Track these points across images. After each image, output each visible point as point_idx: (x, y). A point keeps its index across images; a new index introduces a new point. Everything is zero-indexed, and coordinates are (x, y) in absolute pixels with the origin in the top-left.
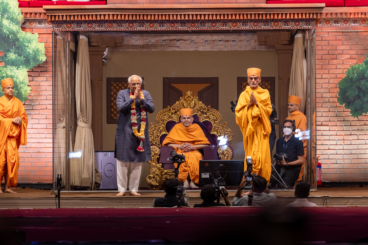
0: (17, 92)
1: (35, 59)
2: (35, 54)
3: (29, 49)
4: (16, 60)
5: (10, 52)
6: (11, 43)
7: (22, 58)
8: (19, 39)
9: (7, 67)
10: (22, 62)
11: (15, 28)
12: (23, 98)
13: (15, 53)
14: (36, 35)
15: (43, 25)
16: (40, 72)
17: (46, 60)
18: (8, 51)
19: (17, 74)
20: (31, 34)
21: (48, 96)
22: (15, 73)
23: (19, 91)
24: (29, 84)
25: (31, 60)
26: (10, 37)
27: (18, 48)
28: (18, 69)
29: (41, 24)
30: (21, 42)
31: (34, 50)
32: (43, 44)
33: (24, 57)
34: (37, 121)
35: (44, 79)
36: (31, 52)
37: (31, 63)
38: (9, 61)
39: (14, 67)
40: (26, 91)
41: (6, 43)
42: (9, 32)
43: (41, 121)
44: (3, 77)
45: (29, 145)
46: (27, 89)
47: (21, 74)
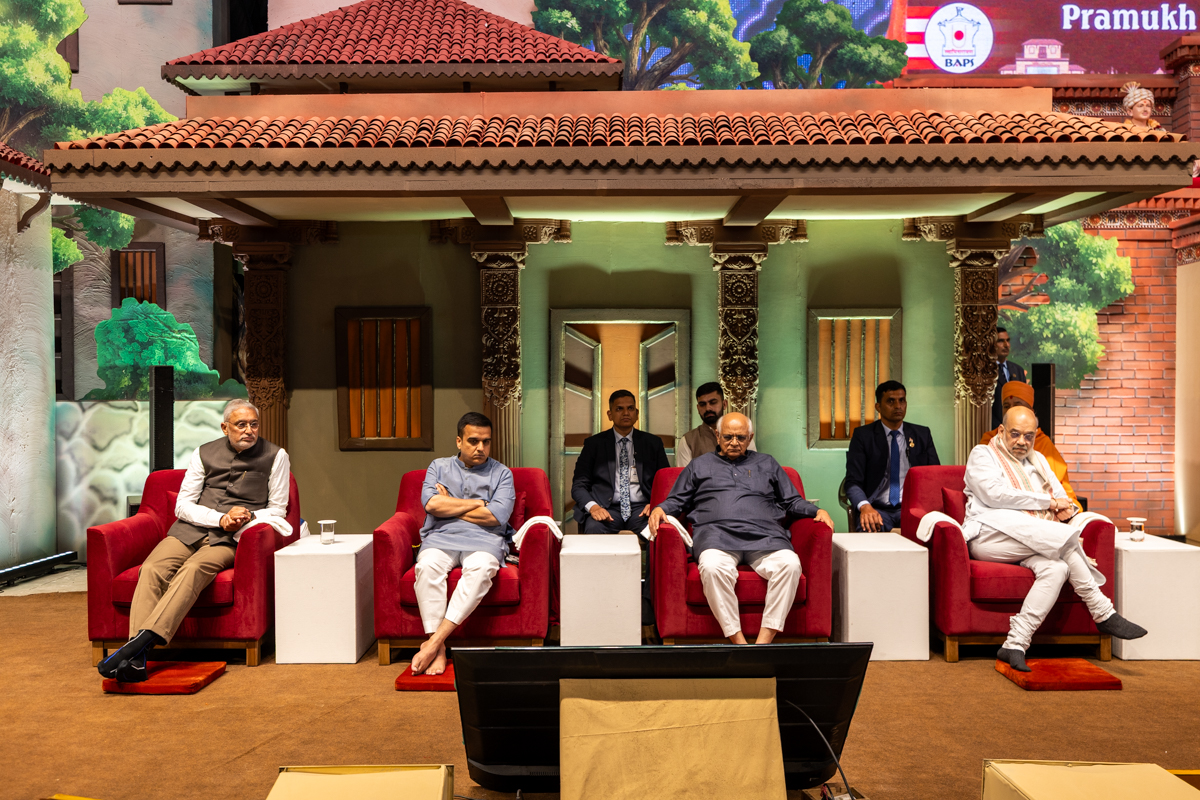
0: (1076, 354)
1: (1111, 287)
2: (1112, 279)
3: (1100, 269)
4: (1073, 291)
5: (1061, 275)
6: (1062, 257)
7: (1085, 288)
8: (1078, 249)
9: (1054, 305)
10: (1084, 295)
11: (1071, 227)
12: (1087, 367)
13: (1070, 278)
14: (1114, 243)
15: (1118, 224)
16: (1111, 315)
17: (1135, 291)
18: (1058, 273)
19: (1076, 319)
20: (1103, 239)
21: (1124, 363)
22: (1071, 318)
23: (1079, 353)
24: (1100, 339)
25: (1103, 292)
26: (1061, 245)
27: (1076, 268)
28: (1076, 310)
29: (1114, 222)
30: (1083, 256)
31: (1109, 272)
32: (1128, 259)
33: (1090, 285)
34: (1102, 412)
35: (1118, 329)
36: (1103, 276)
37: (1104, 298)
38: (1058, 292)
39: (1070, 305)
40: (1093, 353)
41: (1053, 259)
42: (1059, 236)
43: (1111, 412)
44: (1047, 325)
45: (1087, 459)
46: (1097, 349)
47: (1082, 319)
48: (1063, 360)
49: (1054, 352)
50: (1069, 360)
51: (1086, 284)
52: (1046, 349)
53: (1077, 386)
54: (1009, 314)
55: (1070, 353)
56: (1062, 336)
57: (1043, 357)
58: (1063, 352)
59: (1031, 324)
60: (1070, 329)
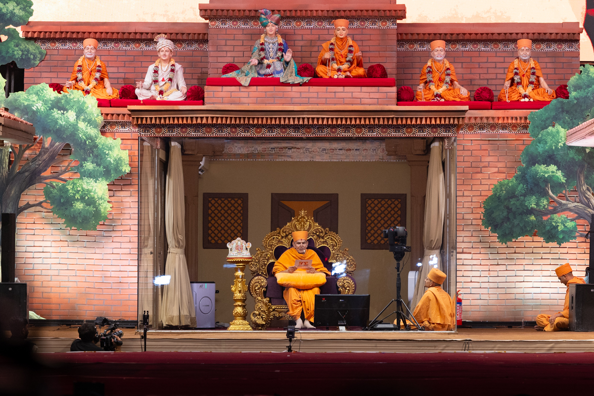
0: (95, 209)
1: (117, 169)
2: (117, 163)
3: (110, 157)
4: (94, 171)
5: (87, 161)
6: (88, 150)
7: (101, 169)
8: (98, 145)
9: (83, 179)
10: (101, 173)
11: (93, 132)
12: (102, 217)
13: (92, 163)
14: (119, 141)
15: (127, 129)
16: (123, 185)
17: (130, 171)
18: (85, 160)
19: (96, 187)
20: (112, 139)
21: (132, 215)
22: (93, 187)
23: (97, 208)
24: (110, 200)
25: (112, 172)
26: (87, 142)
27: (96, 156)
28: (96, 182)
29: (125, 128)
30: (100, 150)
31: (116, 159)
32: (127, 151)
33: (104, 167)
34: (118, 245)
35: (128, 194)
36: (112, 162)
37: (113, 175)
38: (85, 171)
39: (92, 179)
40: (105, 208)
41: (82, 151)
42: (86, 137)
43: (123, 245)
44: (78, 191)
45: (108, 274)
46: (107, 206)
47: (99, 188)
48: (87, 213)
49: (82, 207)
50: (91, 213)
51: (102, 167)
52: (77, 205)
53: (95, 229)
54: (54, 184)
55: (91, 209)
56: (87, 198)
57: (75, 211)
58: (87, 207)
59: (68, 190)
60: (92, 194)
